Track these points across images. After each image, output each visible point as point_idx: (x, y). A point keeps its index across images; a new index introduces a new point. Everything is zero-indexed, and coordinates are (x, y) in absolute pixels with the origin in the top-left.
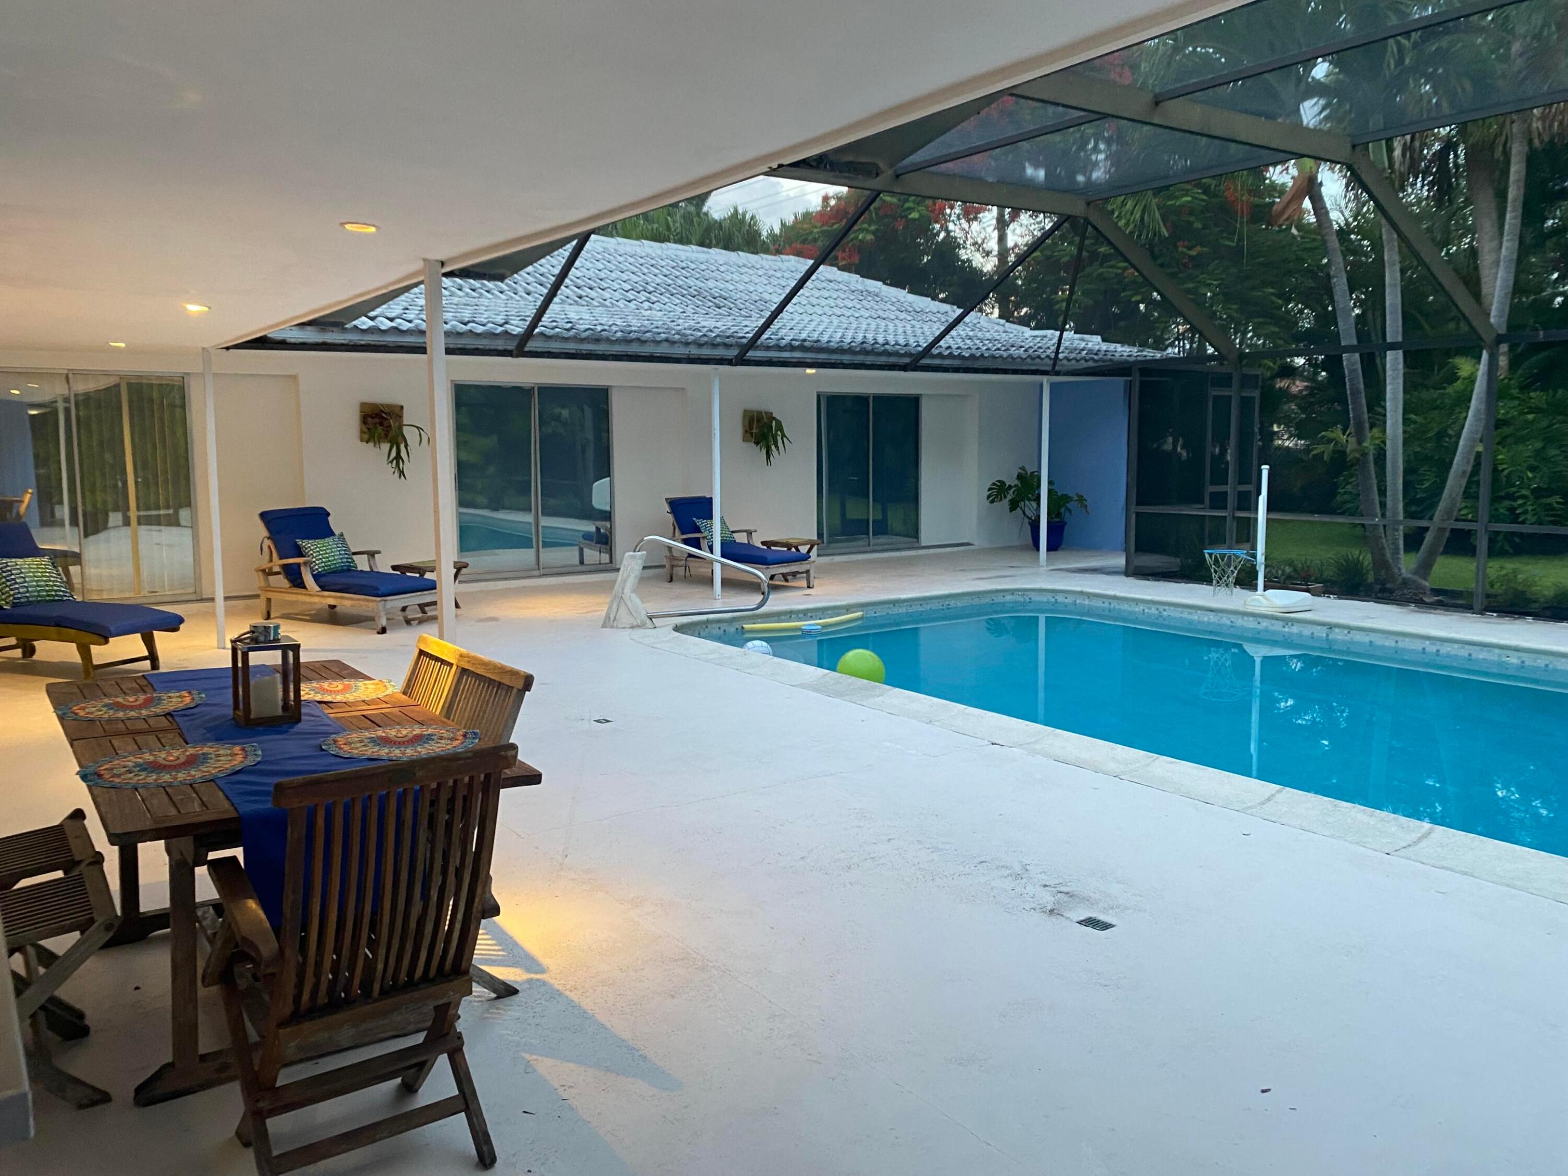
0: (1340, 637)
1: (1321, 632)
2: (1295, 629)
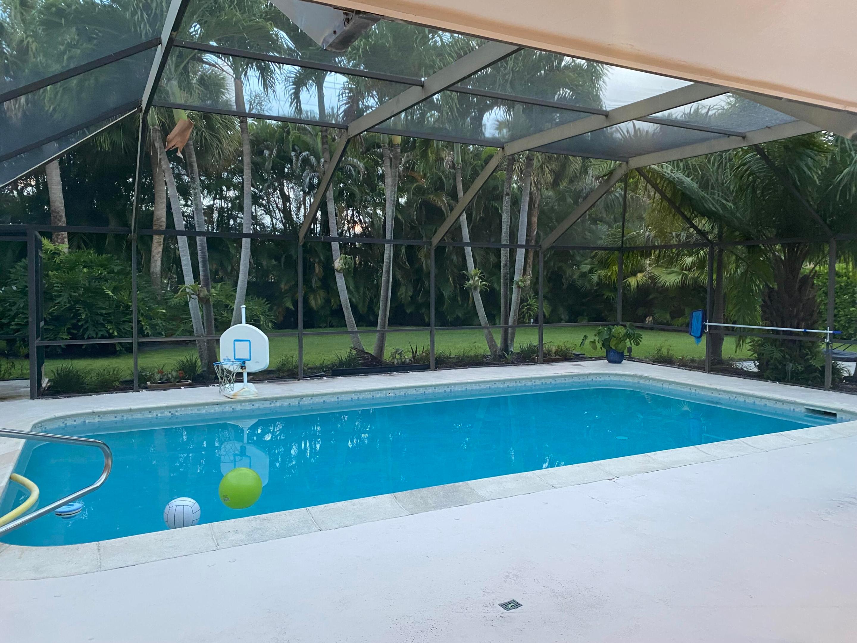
0: (306, 403)
1: (294, 402)
2: (278, 404)
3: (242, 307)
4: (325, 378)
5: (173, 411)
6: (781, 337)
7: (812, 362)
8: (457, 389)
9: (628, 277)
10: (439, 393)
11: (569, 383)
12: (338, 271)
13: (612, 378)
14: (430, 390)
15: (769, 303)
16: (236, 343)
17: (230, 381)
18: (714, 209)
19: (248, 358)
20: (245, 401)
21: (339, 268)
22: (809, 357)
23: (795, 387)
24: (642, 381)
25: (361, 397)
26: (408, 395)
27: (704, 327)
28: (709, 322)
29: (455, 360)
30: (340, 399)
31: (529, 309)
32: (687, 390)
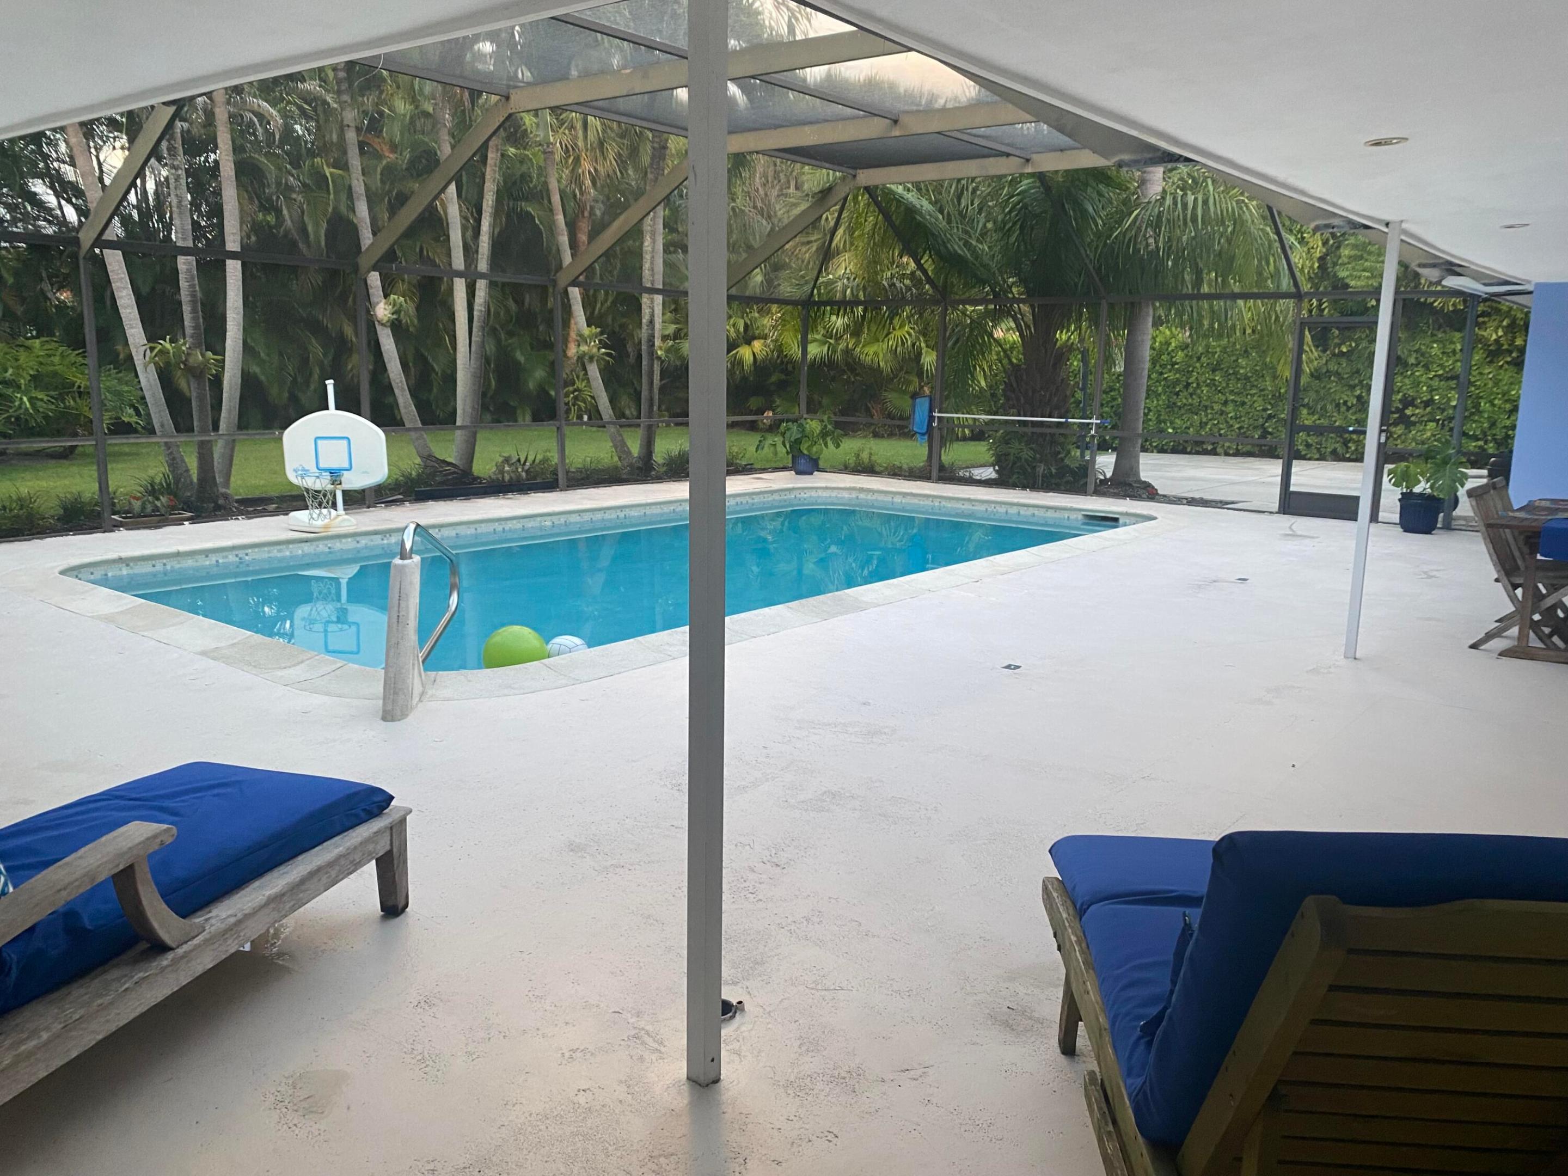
3: (327, 382)
4: (407, 504)
5: (241, 553)
6: (1029, 430)
7: (1067, 461)
8: (634, 513)
9: (738, 346)
10: (610, 520)
11: (768, 502)
12: (383, 325)
13: (820, 493)
14: (599, 516)
15: (1015, 385)
16: (319, 442)
17: (320, 505)
18: (960, 252)
19: (346, 465)
20: (346, 536)
21: (385, 319)
22: (1062, 455)
23: (1051, 494)
24: (862, 496)
25: (507, 528)
26: (570, 523)
27: (931, 418)
28: (939, 412)
29: (579, 476)
30: (479, 531)
31: (576, 398)
32: (928, 502)
